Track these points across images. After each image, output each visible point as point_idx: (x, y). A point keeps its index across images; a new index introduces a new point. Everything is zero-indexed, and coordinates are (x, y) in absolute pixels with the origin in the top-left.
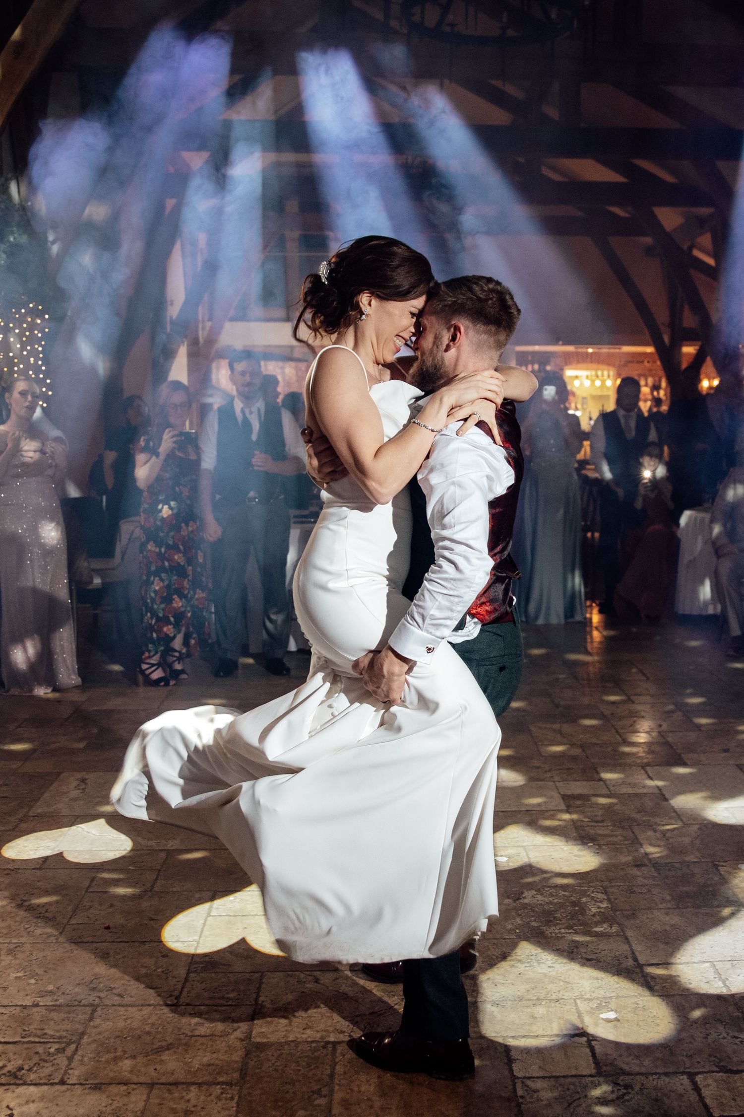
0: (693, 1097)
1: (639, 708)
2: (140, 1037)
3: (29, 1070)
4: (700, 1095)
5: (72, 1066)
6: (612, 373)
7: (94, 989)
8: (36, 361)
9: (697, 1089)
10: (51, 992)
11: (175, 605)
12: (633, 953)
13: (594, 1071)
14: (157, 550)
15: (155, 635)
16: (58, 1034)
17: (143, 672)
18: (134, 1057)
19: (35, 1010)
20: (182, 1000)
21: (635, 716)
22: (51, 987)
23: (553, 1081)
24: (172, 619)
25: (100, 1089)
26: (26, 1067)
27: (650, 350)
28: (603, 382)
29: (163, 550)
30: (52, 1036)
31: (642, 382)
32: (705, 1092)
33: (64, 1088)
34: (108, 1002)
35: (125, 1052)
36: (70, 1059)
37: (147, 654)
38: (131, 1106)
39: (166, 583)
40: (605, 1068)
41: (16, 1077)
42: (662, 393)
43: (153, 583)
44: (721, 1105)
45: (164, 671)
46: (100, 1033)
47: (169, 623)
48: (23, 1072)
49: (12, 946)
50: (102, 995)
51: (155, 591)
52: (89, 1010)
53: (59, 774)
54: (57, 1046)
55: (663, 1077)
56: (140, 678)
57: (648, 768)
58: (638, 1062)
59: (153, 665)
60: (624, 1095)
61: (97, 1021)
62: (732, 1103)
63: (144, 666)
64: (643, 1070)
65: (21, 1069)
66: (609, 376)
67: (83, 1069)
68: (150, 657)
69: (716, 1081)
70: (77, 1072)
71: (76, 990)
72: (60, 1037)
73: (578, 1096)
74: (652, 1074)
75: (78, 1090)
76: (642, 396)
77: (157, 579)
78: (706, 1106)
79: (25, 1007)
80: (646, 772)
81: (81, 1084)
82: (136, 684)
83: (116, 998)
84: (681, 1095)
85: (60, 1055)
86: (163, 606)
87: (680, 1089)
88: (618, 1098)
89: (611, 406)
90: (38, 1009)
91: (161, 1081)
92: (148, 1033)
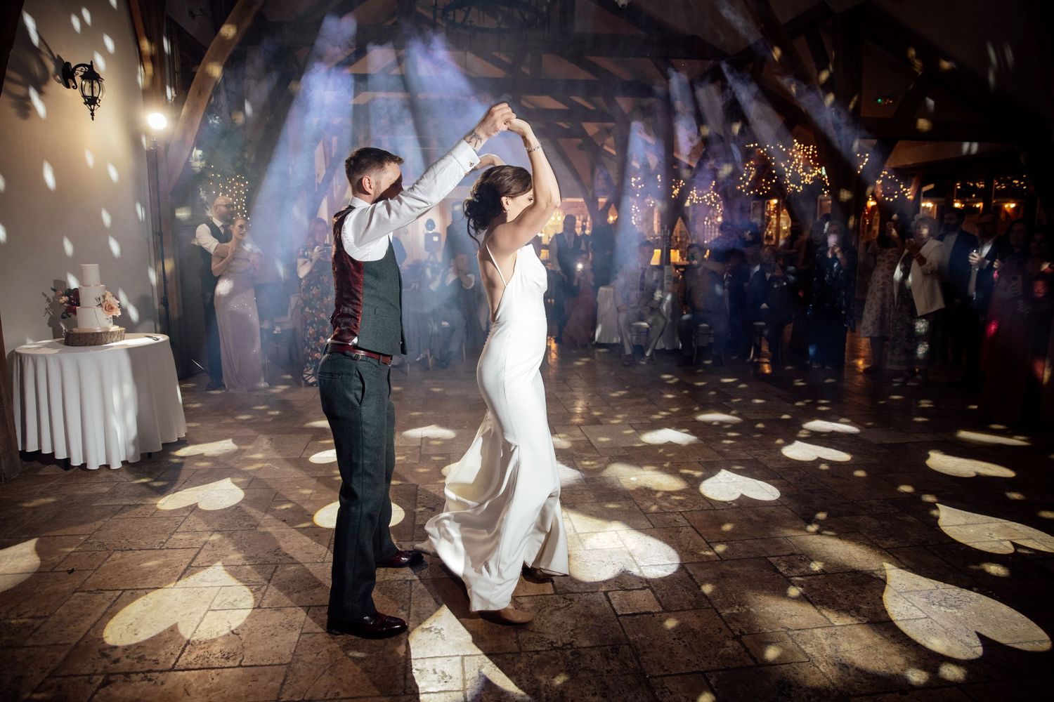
0: (607, 604)
1: (576, 394)
2: (302, 581)
3: (240, 601)
4: (610, 603)
5: (265, 598)
6: (561, 213)
7: (277, 555)
8: (241, 208)
9: (609, 600)
10: (253, 557)
11: (321, 342)
12: (574, 527)
13: (553, 592)
14: (311, 311)
15: (310, 358)
16: (257, 580)
17: (304, 379)
18: (299, 592)
19: (244, 567)
20: (326, 560)
21: (575, 398)
22: (252, 554)
23: (530, 598)
24: (320, 350)
25: (280, 610)
26: (239, 599)
27: (581, 200)
28: (556, 218)
29: (314, 311)
30: (253, 582)
31: (577, 218)
32: (613, 602)
33: (260, 610)
34: (284, 562)
35: (294, 589)
36: (264, 594)
37: (306, 369)
38: (298, 619)
39: (316, 329)
40: (559, 590)
41: (233, 605)
42: (588, 223)
43: (308, 330)
44: (622, 608)
45: (316, 378)
46: (280, 579)
47: (318, 351)
48: (237, 602)
49: (231, 532)
50: (280, 557)
51: (310, 334)
52: (274, 566)
53: (257, 436)
54: (256, 587)
55: (590, 594)
56: (303, 382)
57: (581, 427)
58: (576, 586)
59: (310, 375)
60: (569, 604)
61: (278, 572)
62: (628, 607)
63: (305, 376)
64: (580, 591)
65: (235, 600)
66: (559, 215)
67: (271, 599)
68: (307, 371)
69: (619, 595)
70: (267, 601)
71: (267, 556)
72: (258, 582)
73: (544, 606)
74: (584, 593)
75: (268, 611)
76: (576, 225)
77: (311, 327)
78: (614, 610)
79: (238, 566)
80: (580, 429)
81: (270, 608)
82: (301, 386)
83: (290, 559)
84: (600, 604)
85: (258, 592)
86: (314, 342)
87: (600, 600)
88: (566, 606)
89: (560, 231)
90: (245, 567)
91: (315, 604)
92: (307, 578)
